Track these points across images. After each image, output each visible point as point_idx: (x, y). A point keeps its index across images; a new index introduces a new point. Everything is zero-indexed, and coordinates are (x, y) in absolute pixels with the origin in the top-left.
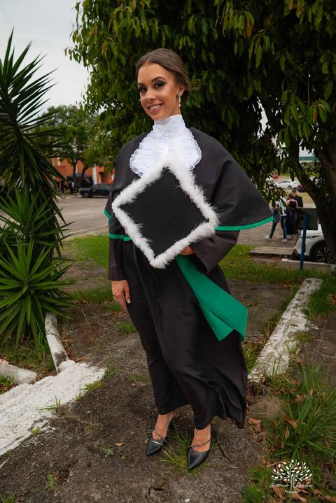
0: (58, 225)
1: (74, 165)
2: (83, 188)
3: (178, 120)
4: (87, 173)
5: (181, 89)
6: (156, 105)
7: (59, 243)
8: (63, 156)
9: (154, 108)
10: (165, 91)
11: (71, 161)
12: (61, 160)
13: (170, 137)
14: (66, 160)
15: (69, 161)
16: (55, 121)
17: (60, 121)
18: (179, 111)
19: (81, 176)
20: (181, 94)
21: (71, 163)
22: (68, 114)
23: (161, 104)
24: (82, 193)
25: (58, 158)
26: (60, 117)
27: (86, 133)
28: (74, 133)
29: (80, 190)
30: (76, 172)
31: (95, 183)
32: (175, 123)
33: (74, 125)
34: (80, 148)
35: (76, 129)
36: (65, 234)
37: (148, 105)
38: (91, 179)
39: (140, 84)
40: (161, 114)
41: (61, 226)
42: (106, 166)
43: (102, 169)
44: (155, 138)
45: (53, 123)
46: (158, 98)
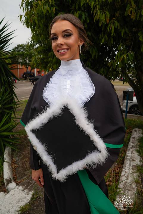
0: (15, 102)
1: (27, 68)
2: (31, 77)
3: (77, 63)
4: (32, 71)
5: (81, 41)
6: (64, 49)
7: (15, 110)
8: (22, 64)
9: (62, 51)
10: (71, 40)
11: (26, 66)
12: (22, 66)
13: (72, 75)
14: (24, 66)
15: (25, 66)
16: (20, 50)
17: (22, 50)
18: (78, 56)
19: (30, 72)
20: (81, 44)
21: (26, 67)
22: (25, 47)
23: (68, 49)
24: (30, 80)
25: (21, 65)
26: (22, 49)
27: (32, 55)
28: (28, 55)
29: (29, 78)
30: (28, 71)
31: (36, 75)
32: (76, 65)
33: (28, 52)
34: (30, 61)
35: (28, 53)
36: (18, 106)
37: (58, 49)
38: (34, 74)
39: (53, 34)
40: (67, 56)
41: (16, 102)
42: (40, 69)
43: (39, 70)
44: (61, 75)
45: (19, 51)
46: (66, 44)
